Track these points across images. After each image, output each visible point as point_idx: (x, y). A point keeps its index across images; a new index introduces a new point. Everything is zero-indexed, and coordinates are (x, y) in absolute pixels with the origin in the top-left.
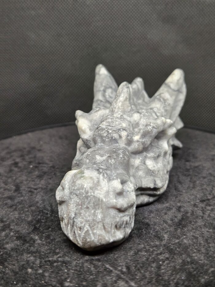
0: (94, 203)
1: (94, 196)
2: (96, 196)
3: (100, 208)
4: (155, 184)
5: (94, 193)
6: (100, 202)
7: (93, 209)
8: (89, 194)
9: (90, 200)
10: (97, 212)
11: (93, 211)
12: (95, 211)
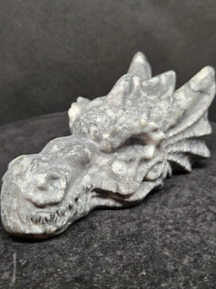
0: (13, 191)
1: (15, 185)
2: (17, 184)
3: (17, 197)
4: (117, 189)
5: (16, 182)
6: (18, 192)
7: (12, 196)
8: (13, 181)
9: (12, 186)
10: (14, 200)
11: (11, 198)
12: (12, 199)
